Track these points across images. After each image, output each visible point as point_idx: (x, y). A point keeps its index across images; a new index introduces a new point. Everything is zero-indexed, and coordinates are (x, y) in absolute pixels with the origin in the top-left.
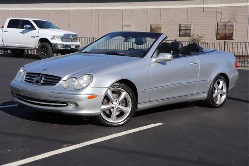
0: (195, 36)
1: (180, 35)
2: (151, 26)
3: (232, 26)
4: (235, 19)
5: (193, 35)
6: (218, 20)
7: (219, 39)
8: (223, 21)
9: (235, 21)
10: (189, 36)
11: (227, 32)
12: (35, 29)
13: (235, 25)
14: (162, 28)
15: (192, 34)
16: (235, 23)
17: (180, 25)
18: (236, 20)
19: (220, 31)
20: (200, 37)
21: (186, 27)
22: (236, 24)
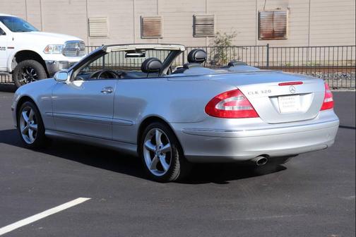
0: (222, 35)
1: (194, 34)
2: (142, 20)
3: (284, 17)
4: (287, 5)
5: (218, 33)
6: (260, 8)
7: (263, 39)
8: (267, 8)
9: (289, 9)
10: (211, 35)
11: (276, 27)
12: (5, 34)
13: (287, 15)
14: (163, 23)
15: (215, 32)
16: (288, 11)
17: (194, 17)
18: (290, 6)
19: (263, 26)
20: (230, 37)
21: (206, 20)
22: (290, 13)
